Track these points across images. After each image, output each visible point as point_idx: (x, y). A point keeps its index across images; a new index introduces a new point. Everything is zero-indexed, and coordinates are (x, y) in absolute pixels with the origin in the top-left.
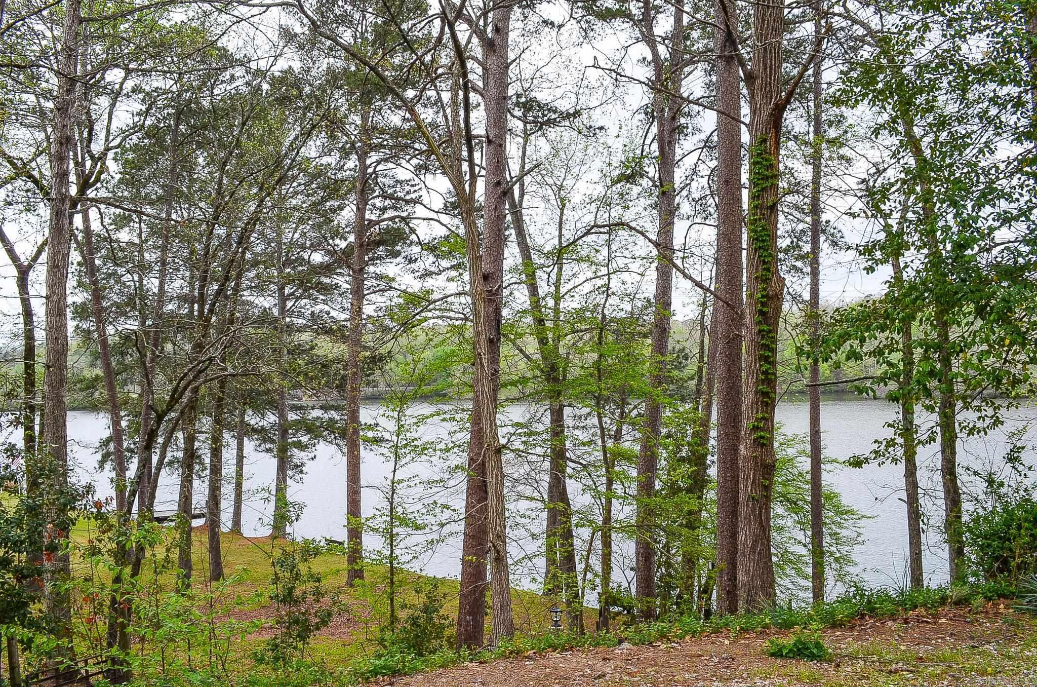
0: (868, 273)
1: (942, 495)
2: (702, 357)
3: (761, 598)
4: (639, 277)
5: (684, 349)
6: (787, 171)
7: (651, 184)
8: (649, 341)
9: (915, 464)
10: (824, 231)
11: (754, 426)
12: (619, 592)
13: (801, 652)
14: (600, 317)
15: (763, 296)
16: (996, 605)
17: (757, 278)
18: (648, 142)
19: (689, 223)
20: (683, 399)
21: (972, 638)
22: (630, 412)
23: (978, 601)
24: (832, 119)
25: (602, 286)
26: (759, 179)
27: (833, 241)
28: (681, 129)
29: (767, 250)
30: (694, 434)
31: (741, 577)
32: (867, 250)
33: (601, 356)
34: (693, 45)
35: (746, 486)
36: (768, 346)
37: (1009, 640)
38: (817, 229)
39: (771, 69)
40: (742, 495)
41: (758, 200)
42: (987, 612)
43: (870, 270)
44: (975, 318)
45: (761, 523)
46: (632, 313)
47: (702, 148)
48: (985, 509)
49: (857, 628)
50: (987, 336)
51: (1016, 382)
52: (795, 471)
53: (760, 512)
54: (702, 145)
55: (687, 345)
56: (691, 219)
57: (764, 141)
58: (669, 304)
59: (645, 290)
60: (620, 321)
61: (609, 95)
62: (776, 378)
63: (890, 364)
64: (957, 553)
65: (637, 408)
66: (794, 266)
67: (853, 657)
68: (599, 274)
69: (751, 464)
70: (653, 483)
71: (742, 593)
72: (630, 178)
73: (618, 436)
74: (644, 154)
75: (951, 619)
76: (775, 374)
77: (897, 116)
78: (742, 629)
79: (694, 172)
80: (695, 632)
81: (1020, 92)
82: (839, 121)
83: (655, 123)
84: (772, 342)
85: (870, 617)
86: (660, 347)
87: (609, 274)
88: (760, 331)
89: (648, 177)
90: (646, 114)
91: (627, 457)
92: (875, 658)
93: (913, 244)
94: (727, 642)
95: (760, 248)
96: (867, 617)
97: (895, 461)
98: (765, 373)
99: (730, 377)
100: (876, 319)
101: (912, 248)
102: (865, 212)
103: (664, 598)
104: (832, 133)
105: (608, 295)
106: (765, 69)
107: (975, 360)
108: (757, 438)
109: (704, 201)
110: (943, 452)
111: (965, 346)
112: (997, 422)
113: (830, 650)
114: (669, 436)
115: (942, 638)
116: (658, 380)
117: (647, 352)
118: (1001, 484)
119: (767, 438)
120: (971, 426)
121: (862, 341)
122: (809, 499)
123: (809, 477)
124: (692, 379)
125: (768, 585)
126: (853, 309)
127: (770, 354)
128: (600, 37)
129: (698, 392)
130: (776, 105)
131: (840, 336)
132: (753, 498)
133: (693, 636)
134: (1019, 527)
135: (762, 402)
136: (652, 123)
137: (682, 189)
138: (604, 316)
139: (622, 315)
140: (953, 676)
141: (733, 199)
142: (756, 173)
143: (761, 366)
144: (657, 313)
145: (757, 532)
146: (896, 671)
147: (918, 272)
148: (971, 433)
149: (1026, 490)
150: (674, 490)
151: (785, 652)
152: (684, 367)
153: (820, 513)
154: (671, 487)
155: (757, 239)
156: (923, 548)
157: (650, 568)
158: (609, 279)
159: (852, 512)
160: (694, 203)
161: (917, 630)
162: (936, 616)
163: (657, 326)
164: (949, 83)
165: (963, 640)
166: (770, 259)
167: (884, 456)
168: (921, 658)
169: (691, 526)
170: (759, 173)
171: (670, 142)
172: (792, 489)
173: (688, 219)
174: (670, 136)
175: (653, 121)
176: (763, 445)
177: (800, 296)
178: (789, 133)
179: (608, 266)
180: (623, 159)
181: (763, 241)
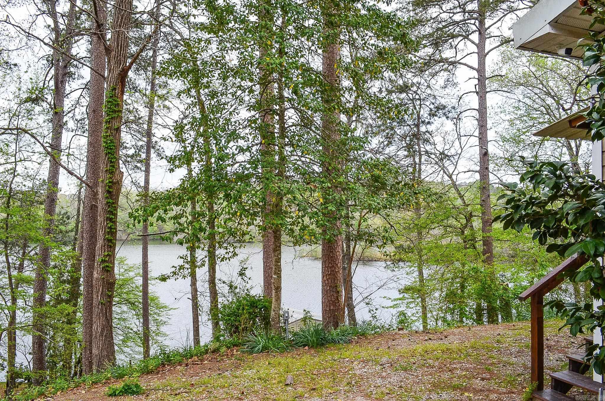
0: (170, 172)
1: (208, 294)
2: (78, 217)
3: (106, 363)
4: (38, 166)
5: (67, 213)
6: (135, 110)
7: (48, 106)
8: (43, 206)
9: (196, 279)
10: (153, 148)
11: (102, 260)
12: (21, 369)
13: (127, 391)
14: (8, 189)
15: (110, 182)
16: (232, 351)
17: (106, 171)
18: (48, 79)
19: (73, 134)
20: (65, 244)
21: (219, 370)
22: (29, 252)
23: (223, 349)
24: (162, 84)
25: (11, 169)
26: (110, 112)
27: (158, 153)
28: (70, 75)
29: (113, 155)
30: (73, 265)
31: (95, 351)
32: (171, 160)
33: (8, 215)
34: (82, 24)
35: (98, 296)
36: (112, 212)
37: (237, 367)
38: (150, 146)
39: (121, 47)
40: (95, 302)
41: (109, 124)
42: (227, 355)
43: (172, 170)
44: (224, 201)
45: (106, 317)
46: (33, 188)
47: (84, 89)
48: (228, 301)
49: (161, 373)
50: (229, 210)
51: (244, 234)
52: (134, 286)
53: (106, 311)
54: (83, 86)
55: (69, 210)
56: (74, 131)
57: (115, 89)
58: (57, 184)
59: (42, 174)
60: (22, 193)
61: (23, 44)
62: (116, 231)
63: (180, 224)
64: (216, 325)
65: (34, 250)
66: (136, 166)
67: (156, 390)
68: (9, 161)
69: (101, 282)
70: (44, 297)
71: (95, 361)
72: (36, 101)
73: (21, 268)
74: (45, 86)
75: (210, 361)
76: (116, 229)
77: (191, 88)
78: (93, 382)
79: (78, 102)
80: (63, 389)
81: (252, 86)
82: (165, 86)
83: (53, 68)
84: (115, 210)
85: (168, 365)
86: (50, 210)
87: (16, 162)
88: (107, 203)
89: (46, 102)
90: (48, 61)
91: (27, 281)
92: (169, 388)
93: (196, 159)
94: (83, 392)
95: (109, 153)
96: (166, 366)
97: (184, 277)
98: (110, 228)
99: (92, 231)
100: (173, 199)
101: (196, 161)
102: (171, 138)
103: (52, 370)
104: (161, 92)
105: (15, 176)
106: (118, 46)
107: (223, 223)
108: (104, 267)
109: (83, 122)
110: (209, 271)
111: (218, 215)
112: (235, 255)
113: (144, 388)
114: (55, 267)
115: (204, 372)
116: (48, 231)
117: (41, 213)
118: (236, 288)
119: (110, 267)
120: (222, 257)
121: (166, 211)
122: (141, 301)
123: (141, 288)
124: (72, 231)
125: (111, 354)
126: (162, 193)
127: (113, 217)
128: (19, 5)
129: (76, 239)
130: (123, 69)
131: (154, 208)
132: (102, 303)
133: (62, 392)
134: (243, 309)
135: (108, 245)
136: (51, 68)
137: (69, 112)
138: (11, 188)
139: (24, 189)
140: (208, 391)
141: (98, 122)
142: (108, 108)
143: (107, 224)
144: (49, 189)
145: (104, 323)
146: (179, 394)
147: (198, 174)
148: (222, 260)
149: (247, 290)
150: (58, 300)
151: (117, 392)
152: (66, 224)
153: (148, 308)
154: (57, 299)
155: (107, 148)
156: (200, 323)
157: (42, 352)
158: (16, 165)
159: (165, 307)
160: (76, 122)
161: (192, 369)
162: (202, 360)
163: (48, 197)
164: (219, 74)
165: (215, 371)
166: (114, 160)
167: (178, 274)
168: (193, 384)
169: (69, 322)
170: (110, 108)
171: (62, 81)
172: (132, 296)
173: (72, 131)
174: (63, 77)
175: (52, 66)
176: (108, 271)
177: (139, 184)
178: (137, 87)
179: (15, 156)
180: (30, 87)
181: (111, 149)
